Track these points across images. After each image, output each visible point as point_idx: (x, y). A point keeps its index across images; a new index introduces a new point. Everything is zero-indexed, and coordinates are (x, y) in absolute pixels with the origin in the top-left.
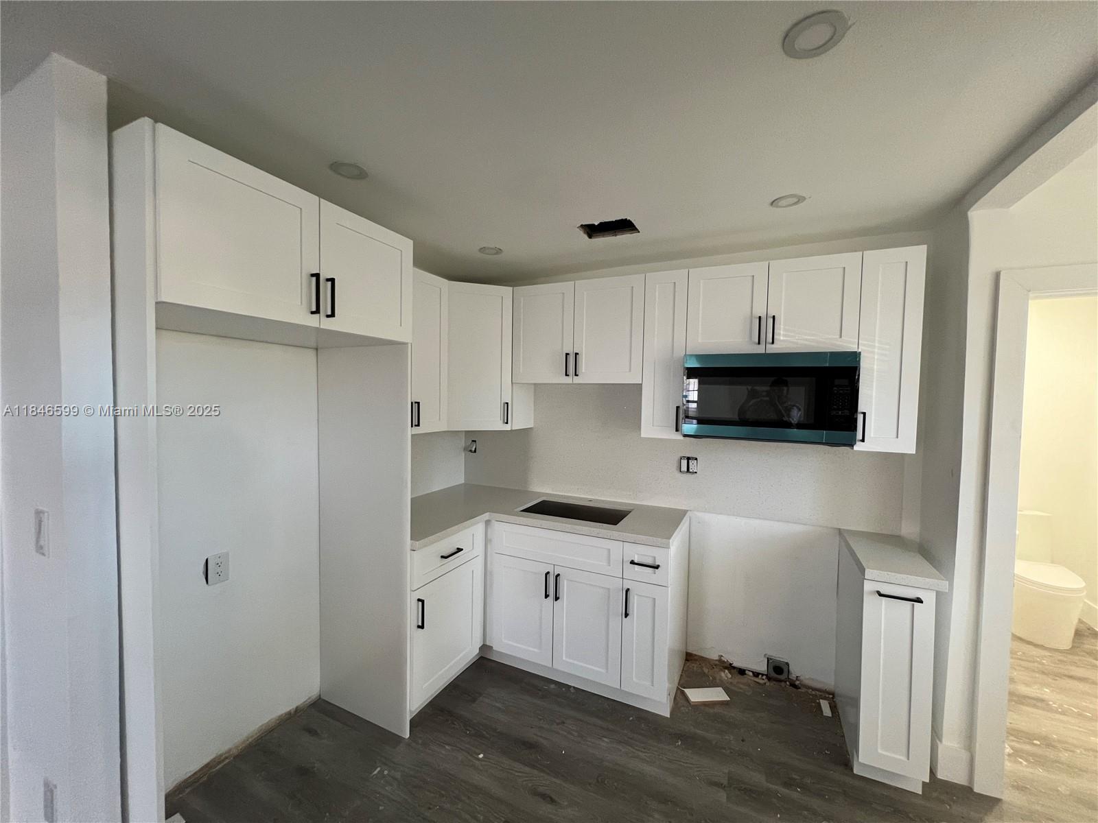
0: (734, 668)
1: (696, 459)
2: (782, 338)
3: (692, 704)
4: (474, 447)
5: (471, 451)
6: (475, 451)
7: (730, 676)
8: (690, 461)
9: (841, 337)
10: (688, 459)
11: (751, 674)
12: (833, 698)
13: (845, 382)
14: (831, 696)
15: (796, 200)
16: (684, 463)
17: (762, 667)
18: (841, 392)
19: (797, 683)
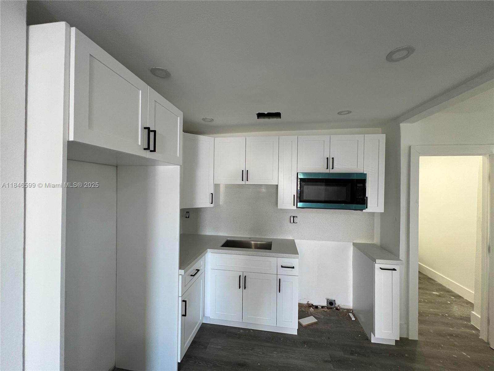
0: (313, 306)
1: (297, 217)
2: (336, 167)
3: (304, 326)
4: (188, 215)
5: (186, 217)
6: (189, 217)
7: (313, 310)
8: (294, 218)
9: (357, 167)
10: (294, 217)
11: (320, 307)
12: (352, 312)
13: (361, 185)
14: (351, 311)
15: (347, 112)
16: (292, 219)
17: (325, 304)
18: (360, 189)
19: (338, 308)
